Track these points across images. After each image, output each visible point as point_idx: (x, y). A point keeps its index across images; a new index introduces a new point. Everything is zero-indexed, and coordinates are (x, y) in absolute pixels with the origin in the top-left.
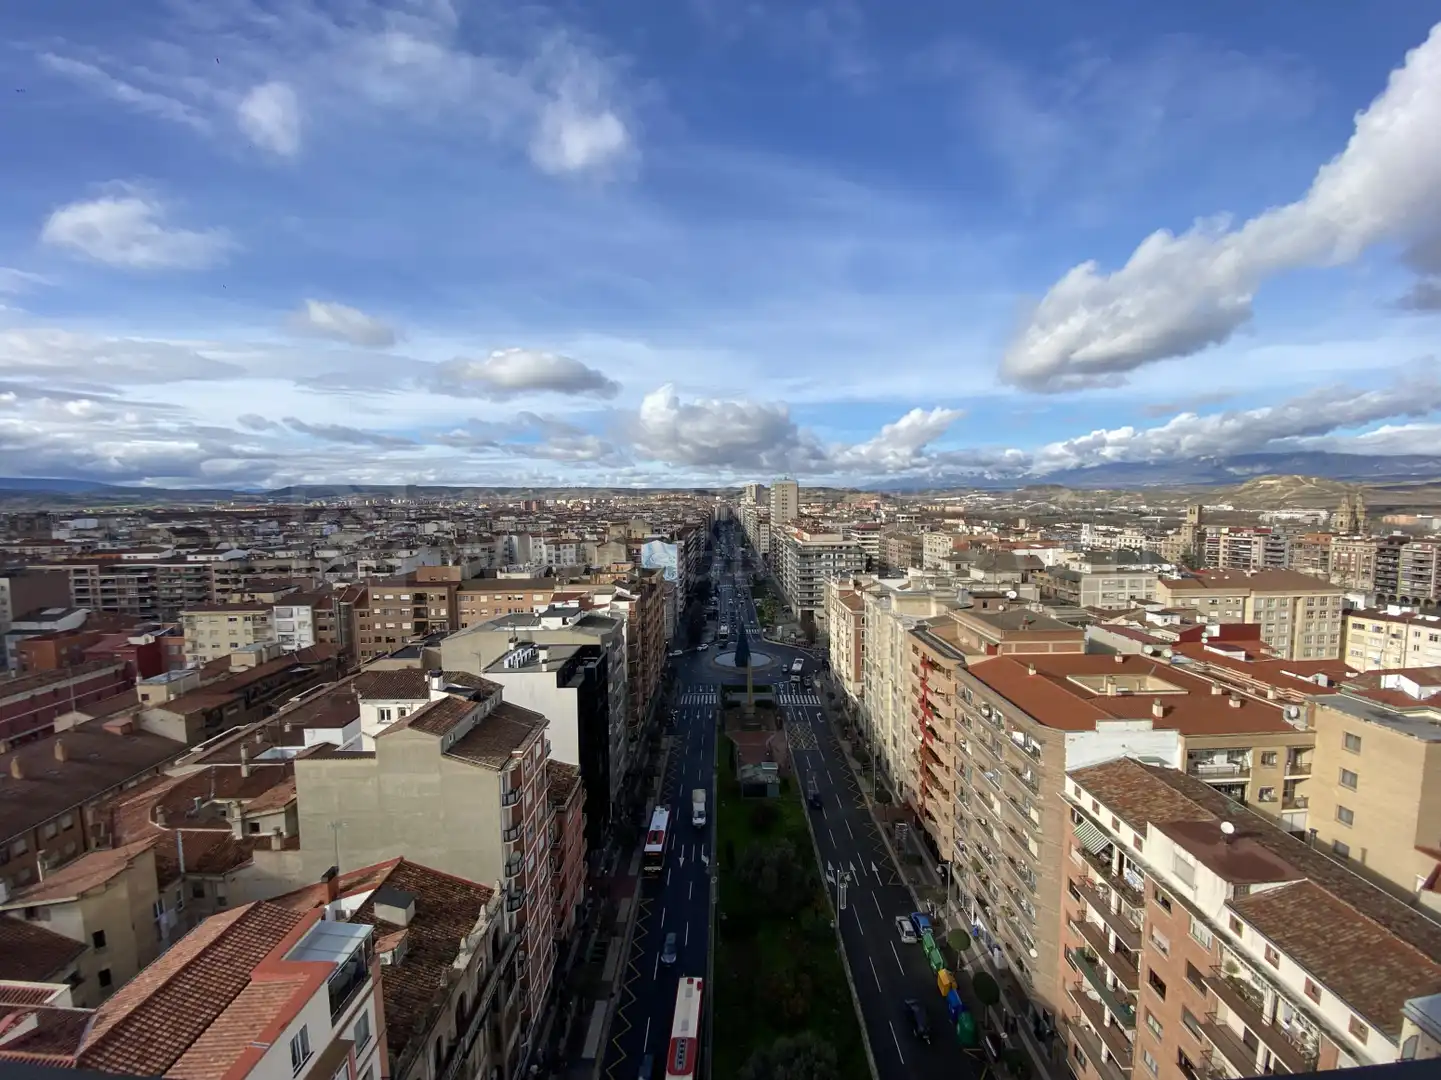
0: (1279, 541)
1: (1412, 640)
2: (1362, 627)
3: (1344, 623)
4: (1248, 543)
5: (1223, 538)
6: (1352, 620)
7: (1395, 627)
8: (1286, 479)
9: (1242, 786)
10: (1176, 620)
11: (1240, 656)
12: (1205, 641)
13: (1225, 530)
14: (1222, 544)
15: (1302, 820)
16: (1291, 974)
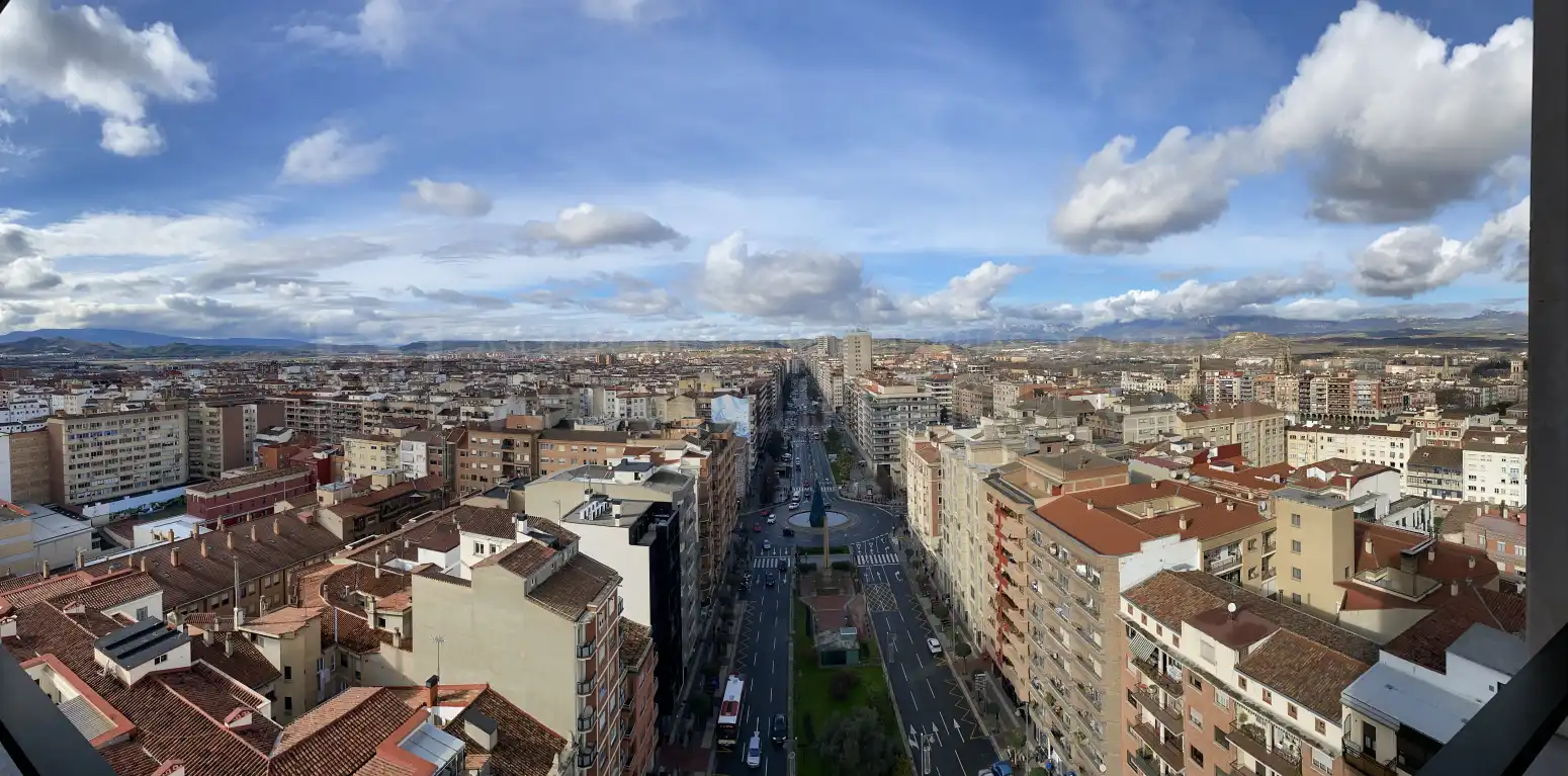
0: (1249, 381)
1: (1320, 443)
2: (1294, 437)
3: (1285, 436)
4: (1231, 383)
5: (1216, 379)
6: (1290, 433)
7: (1312, 435)
8: (1249, 334)
9: (1238, 571)
10: (1190, 447)
11: (1230, 469)
12: (1209, 461)
13: (1217, 374)
14: (1216, 384)
15: (1272, 586)
16: (1279, 705)
